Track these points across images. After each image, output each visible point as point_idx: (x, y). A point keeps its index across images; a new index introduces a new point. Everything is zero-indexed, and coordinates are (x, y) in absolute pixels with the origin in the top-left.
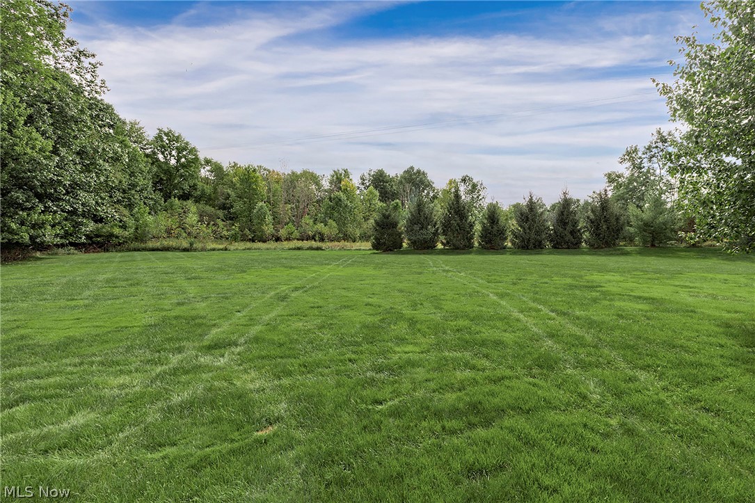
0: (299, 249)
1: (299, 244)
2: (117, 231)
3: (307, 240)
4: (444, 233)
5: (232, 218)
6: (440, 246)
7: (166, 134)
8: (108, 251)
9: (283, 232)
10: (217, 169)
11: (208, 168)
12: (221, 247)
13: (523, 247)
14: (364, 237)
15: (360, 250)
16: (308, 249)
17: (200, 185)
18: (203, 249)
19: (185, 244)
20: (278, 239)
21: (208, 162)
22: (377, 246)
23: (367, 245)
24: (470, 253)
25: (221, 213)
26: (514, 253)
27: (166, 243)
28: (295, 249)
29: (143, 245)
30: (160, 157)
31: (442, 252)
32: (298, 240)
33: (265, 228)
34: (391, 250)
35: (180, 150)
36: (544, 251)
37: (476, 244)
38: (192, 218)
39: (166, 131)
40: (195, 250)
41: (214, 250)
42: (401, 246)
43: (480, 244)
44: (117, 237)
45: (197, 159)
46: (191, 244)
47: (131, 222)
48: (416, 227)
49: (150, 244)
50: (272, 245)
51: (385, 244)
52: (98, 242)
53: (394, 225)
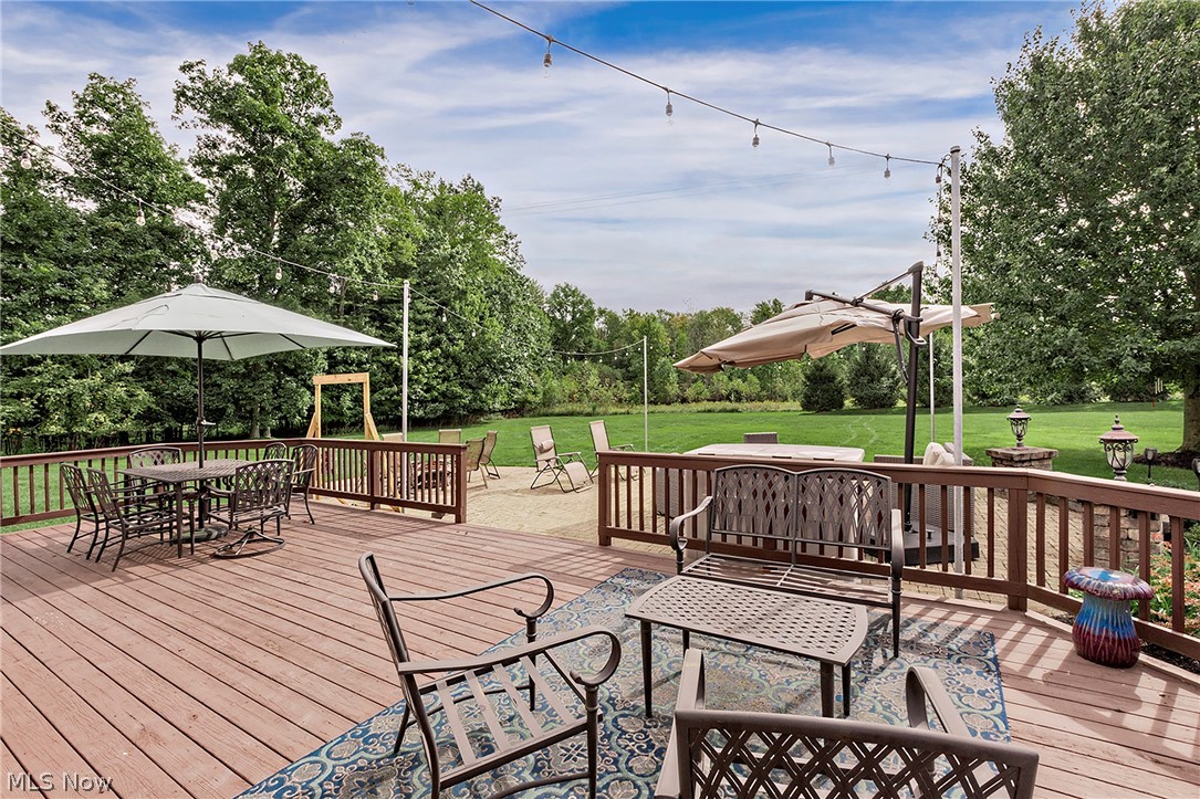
0: (709, 411)
1: (710, 405)
2: (530, 397)
3: (720, 400)
5: (632, 377)
7: (563, 290)
8: (523, 416)
9: (690, 392)
10: (613, 321)
11: (602, 319)
12: (623, 410)
14: (794, 396)
15: (786, 411)
16: (720, 411)
17: (595, 341)
18: (605, 414)
19: (590, 410)
20: (684, 401)
21: (602, 312)
22: (808, 405)
23: (796, 405)
25: (618, 373)
27: (570, 407)
28: (704, 411)
29: (550, 411)
30: (557, 314)
32: (708, 400)
33: (669, 388)
34: (825, 409)
35: (574, 304)
38: (593, 380)
39: (563, 286)
40: (598, 414)
41: (616, 414)
42: (842, 405)
44: (530, 403)
45: (593, 311)
46: (594, 408)
47: (540, 389)
48: (864, 380)
49: (557, 410)
50: (677, 407)
51: (817, 402)
52: (516, 409)
53: (832, 378)
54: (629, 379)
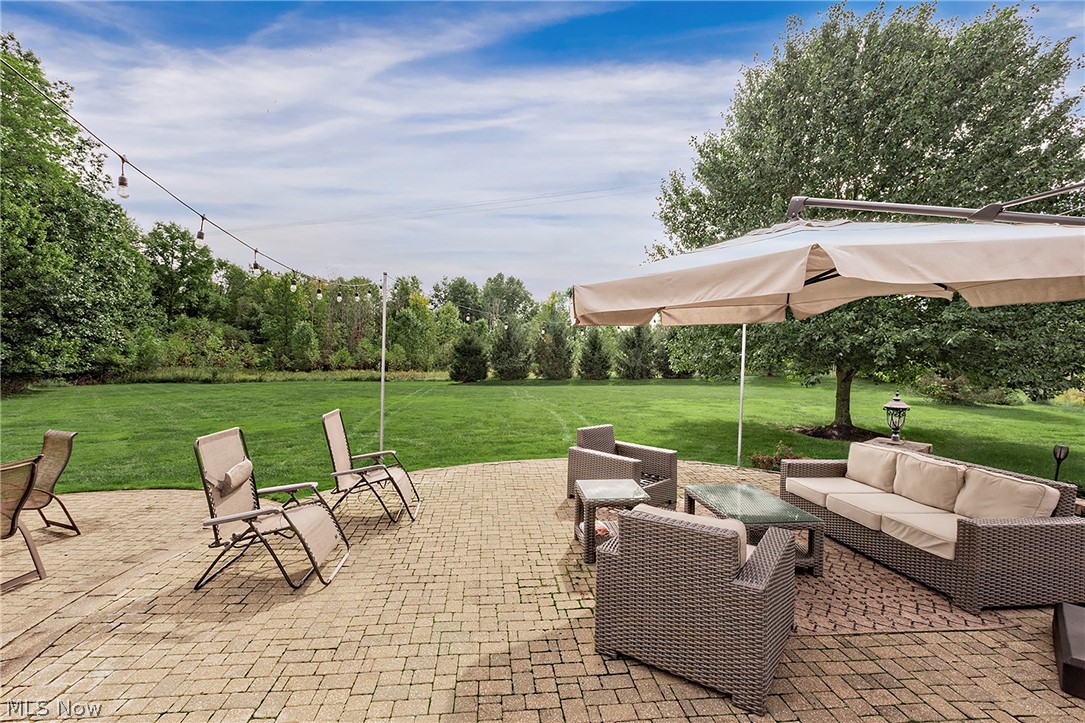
0: (356, 380)
1: (356, 374)
2: (118, 358)
3: (364, 369)
4: (538, 361)
5: (261, 340)
6: (532, 376)
7: (168, 230)
8: (104, 382)
9: (333, 359)
10: (236, 276)
11: (222, 272)
12: (254, 377)
13: (628, 377)
14: (440, 366)
15: (434, 381)
16: (367, 380)
17: (213, 296)
18: (230, 381)
19: (208, 376)
20: (326, 368)
21: (222, 265)
22: (454, 377)
23: (446, 375)
24: (567, 384)
25: (244, 334)
26: (618, 384)
27: (180, 372)
28: (351, 380)
29: (149, 376)
30: (159, 259)
31: (534, 383)
32: (352, 368)
33: (308, 353)
34: (472, 380)
35: (183, 249)
36: (652, 381)
37: (575, 374)
38: (214, 341)
39: (168, 225)
40: (219, 381)
41: (244, 381)
42: (485, 376)
43: (579, 373)
44: (118, 366)
45: (210, 262)
46: (215, 374)
47: (134, 348)
48: (505, 354)
49: (160, 375)
50: (319, 374)
51: (465, 373)
52: (92, 372)
53: (478, 351)
54: (260, 342)
